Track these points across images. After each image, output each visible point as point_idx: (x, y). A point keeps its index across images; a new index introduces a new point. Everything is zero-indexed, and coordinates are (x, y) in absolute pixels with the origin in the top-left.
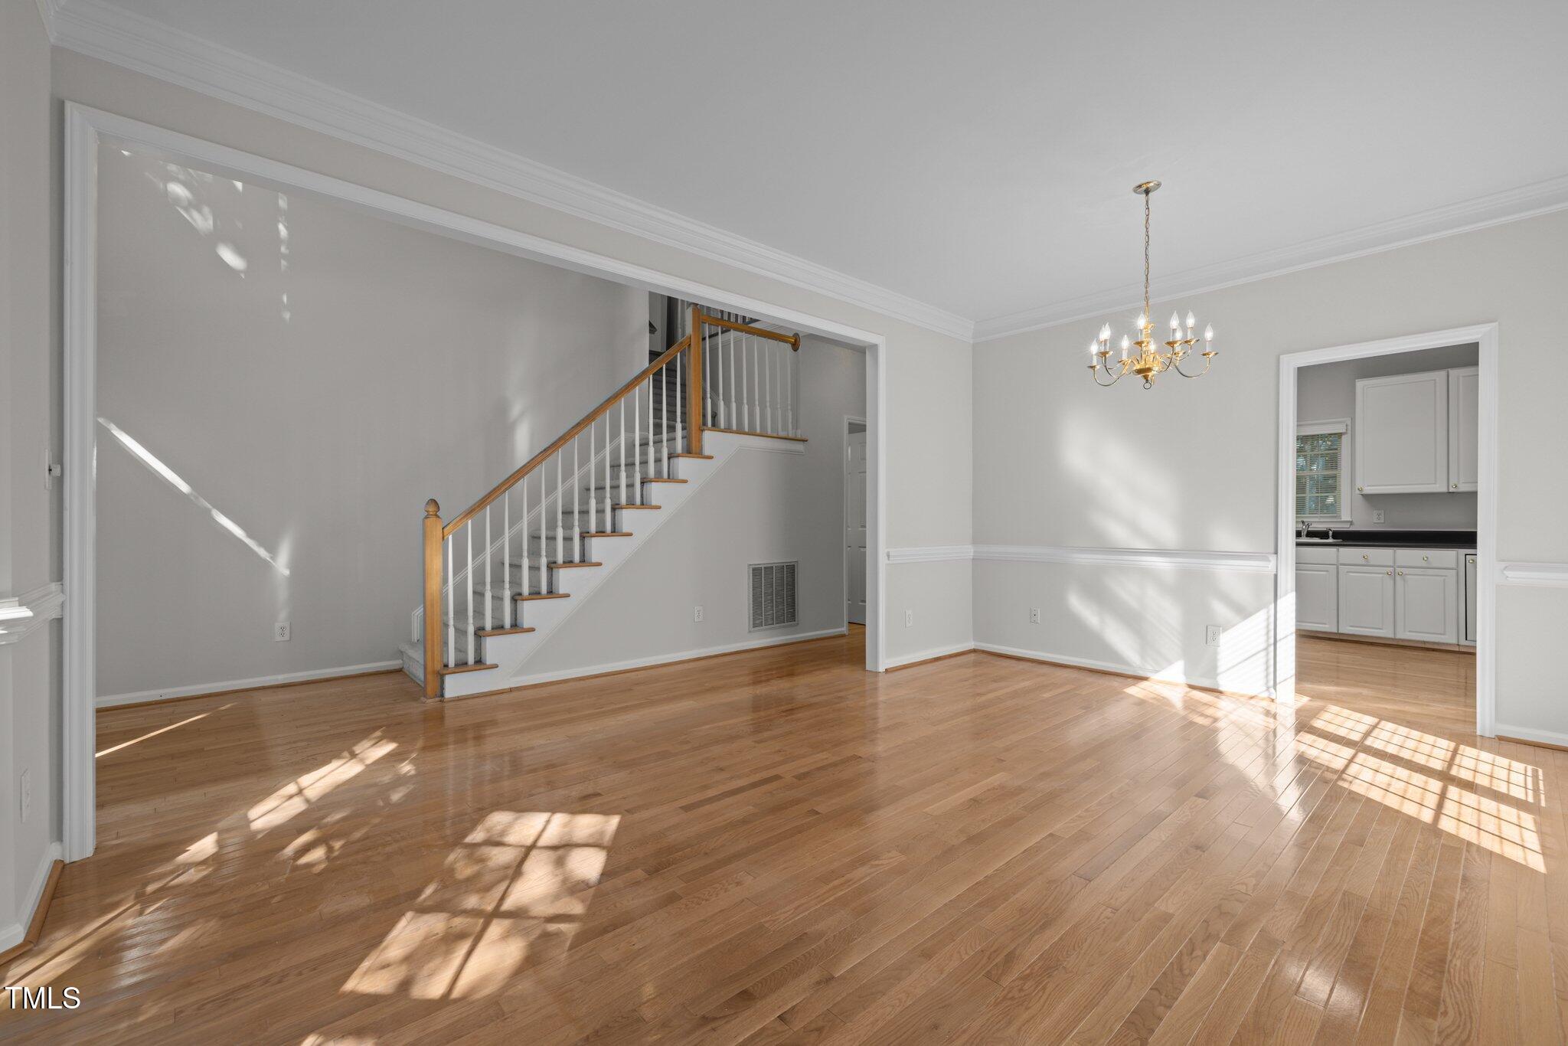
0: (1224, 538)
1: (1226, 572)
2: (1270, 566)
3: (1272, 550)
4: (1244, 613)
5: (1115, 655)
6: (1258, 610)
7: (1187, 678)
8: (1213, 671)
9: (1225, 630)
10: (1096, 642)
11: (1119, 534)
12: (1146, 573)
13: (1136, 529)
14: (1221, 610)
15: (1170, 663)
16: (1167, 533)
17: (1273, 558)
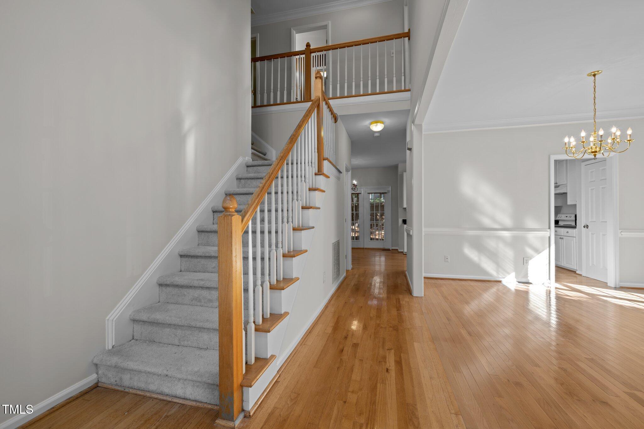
0: (530, 223)
1: (531, 236)
2: (547, 234)
3: (548, 227)
4: (538, 251)
5: (486, 273)
6: (543, 250)
7: (517, 279)
8: (526, 275)
9: (531, 259)
10: (478, 268)
11: (487, 222)
12: (500, 238)
13: (494, 220)
14: (529, 251)
15: (509, 273)
16: (508, 221)
17: (549, 230)
